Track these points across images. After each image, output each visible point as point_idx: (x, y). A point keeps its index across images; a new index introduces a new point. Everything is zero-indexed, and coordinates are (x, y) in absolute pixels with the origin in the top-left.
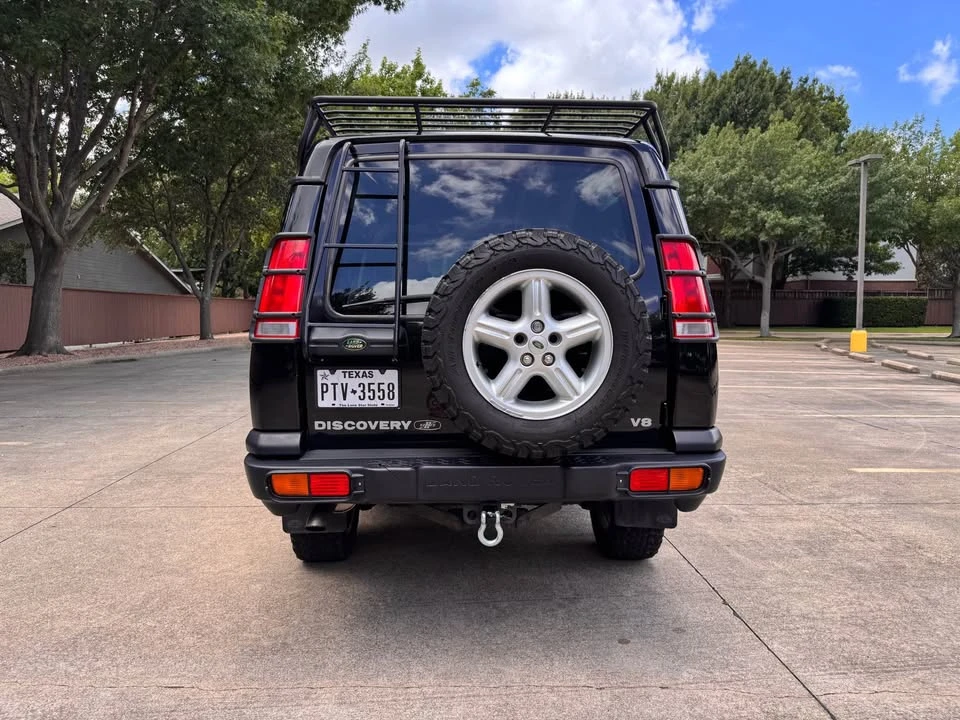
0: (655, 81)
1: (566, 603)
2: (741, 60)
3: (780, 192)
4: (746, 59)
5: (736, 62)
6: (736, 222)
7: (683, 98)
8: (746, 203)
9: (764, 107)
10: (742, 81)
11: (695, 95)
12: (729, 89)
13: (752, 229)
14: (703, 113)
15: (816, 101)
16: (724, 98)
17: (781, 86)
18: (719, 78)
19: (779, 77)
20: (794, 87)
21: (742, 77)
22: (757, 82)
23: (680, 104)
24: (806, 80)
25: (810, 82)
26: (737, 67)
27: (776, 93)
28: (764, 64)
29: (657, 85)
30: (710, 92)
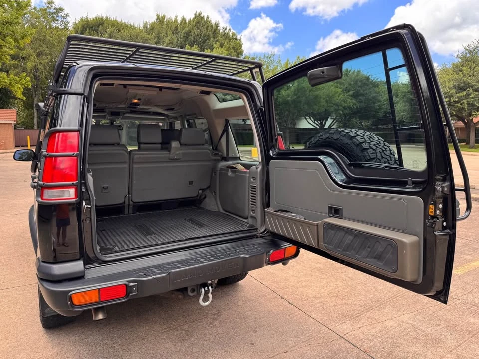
0: (156, 17)
1: (216, 316)
2: (197, 14)
4: (200, 14)
5: (195, 15)
7: (170, 29)
9: (208, 39)
10: (198, 25)
11: (176, 29)
12: (193, 29)
14: (181, 39)
15: (230, 40)
16: (190, 32)
17: (215, 30)
18: (187, 21)
19: (214, 26)
20: (220, 32)
21: (198, 23)
22: (205, 26)
23: (170, 32)
24: (226, 29)
25: (227, 30)
26: (195, 17)
27: (213, 33)
28: (208, 18)
29: (157, 20)
30: (183, 28)
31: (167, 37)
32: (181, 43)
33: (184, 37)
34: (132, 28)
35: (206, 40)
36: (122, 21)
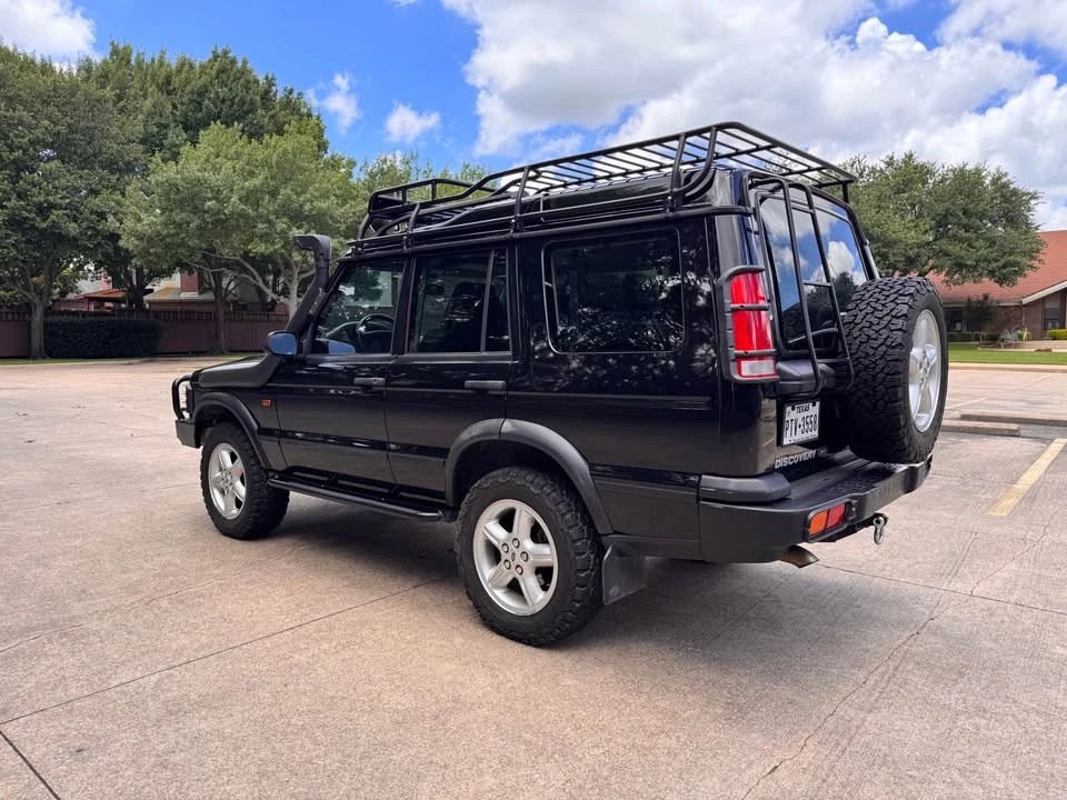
0: (109, 49)
2: (219, 51)
3: (311, 210)
4: (226, 53)
5: (214, 53)
6: (265, 238)
7: (153, 81)
8: (272, 217)
10: (224, 76)
11: (168, 80)
12: (211, 83)
13: (282, 247)
14: (182, 104)
16: (206, 91)
17: (267, 92)
18: (196, 66)
19: (262, 80)
20: (278, 97)
21: (223, 71)
22: (241, 81)
23: (152, 88)
24: (291, 92)
25: (295, 95)
26: (216, 57)
27: (262, 99)
28: (245, 62)
29: (112, 54)
30: (188, 81)
31: (145, 97)
32: (185, 115)
33: (191, 101)
34: (46, 69)
35: (247, 113)
36: (16, 50)
